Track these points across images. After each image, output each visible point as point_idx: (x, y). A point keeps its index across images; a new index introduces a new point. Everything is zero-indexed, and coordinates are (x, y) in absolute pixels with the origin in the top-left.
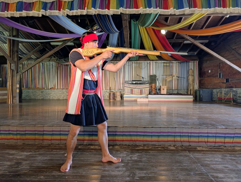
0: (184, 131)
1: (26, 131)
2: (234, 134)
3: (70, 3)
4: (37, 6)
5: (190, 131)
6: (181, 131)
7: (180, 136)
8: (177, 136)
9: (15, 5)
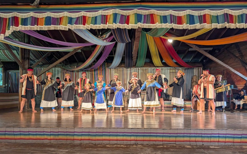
0: (198, 132)
1: (58, 132)
2: (242, 135)
3: (94, 18)
4: (64, 21)
5: (204, 133)
6: (196, 132)
7: (195, 136)
8: (192, 136)
9: (44, 19)
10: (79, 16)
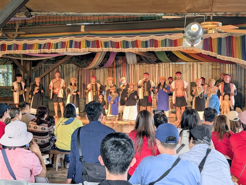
3: (56, 45)
4: (35, 46)
9: (22, 46)
10: (46, 43)
